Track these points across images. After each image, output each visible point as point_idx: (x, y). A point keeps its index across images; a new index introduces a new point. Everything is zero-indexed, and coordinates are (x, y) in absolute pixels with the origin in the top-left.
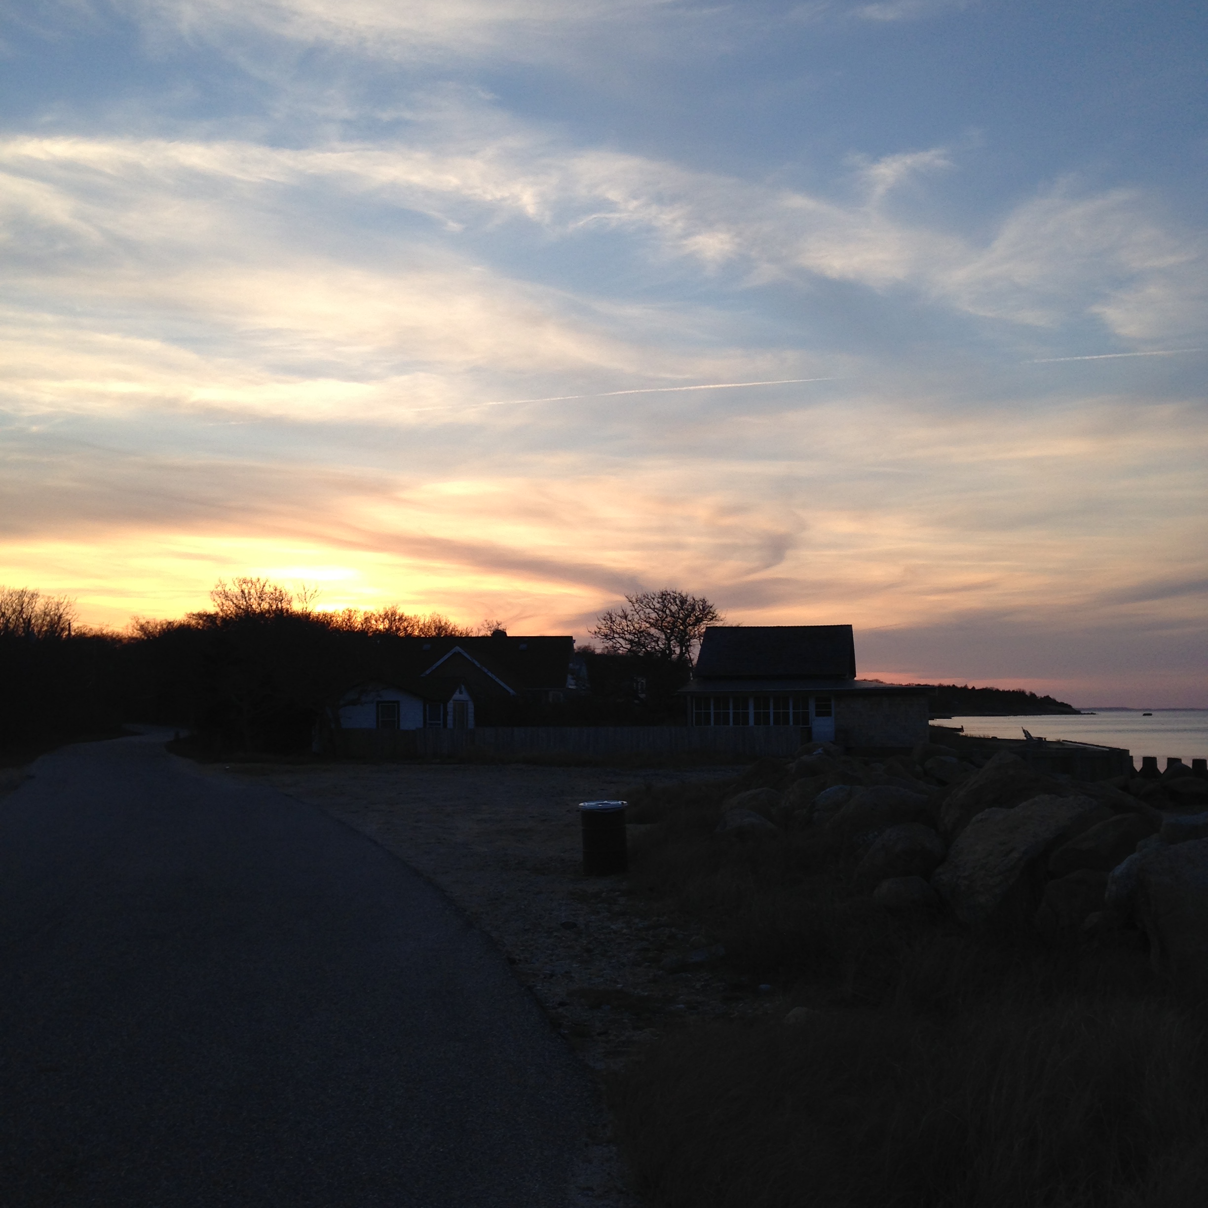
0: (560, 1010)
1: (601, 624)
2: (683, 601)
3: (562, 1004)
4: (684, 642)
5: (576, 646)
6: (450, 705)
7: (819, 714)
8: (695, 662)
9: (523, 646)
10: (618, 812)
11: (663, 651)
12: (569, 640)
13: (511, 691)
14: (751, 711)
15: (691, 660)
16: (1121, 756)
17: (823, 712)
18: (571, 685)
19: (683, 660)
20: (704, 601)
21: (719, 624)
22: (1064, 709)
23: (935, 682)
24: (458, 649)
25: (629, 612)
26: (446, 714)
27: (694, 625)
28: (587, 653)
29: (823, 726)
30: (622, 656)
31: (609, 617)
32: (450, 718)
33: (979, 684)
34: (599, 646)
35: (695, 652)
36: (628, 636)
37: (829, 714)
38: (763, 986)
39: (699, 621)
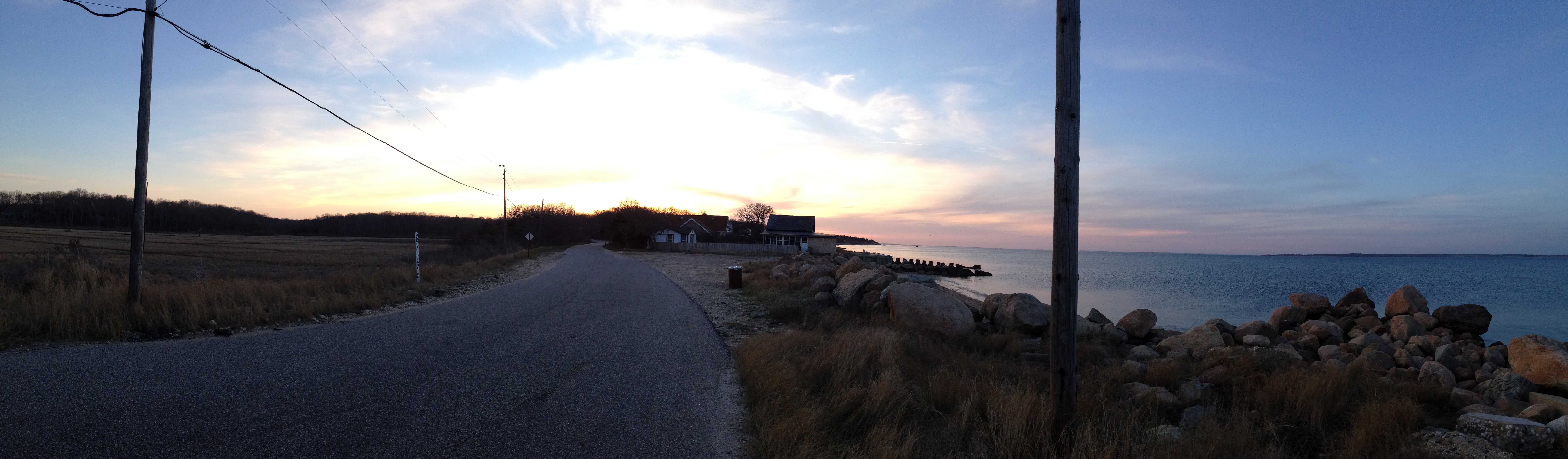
0: (720, 328)
1: (738, 212)
2: (763, 207)
3: (720, 326)
4: (763, 219)
5: (729, 219)
6: (689, 235)
7: (803, 242)
8: (766, 225)
9: (713, 218)
10: (740, 271)
11: (756, 221)
12: (727, 217)
13: (708, 232)
14: (783, 241)
15: (765, 224)
16: (890, 258)
17: (805, 242)
18: (727, 230)
19: (762, 225)
20: (769, 207)
21: (774, 214)
22: (876, 243)
23: (839, 234)
24: (691, 219)
25: (746, 209)
26: (688, 238)
27: (766, 213)
28: (733, 222)
29: (804, 246)
30: (744, 222)
31: (740, 210)
32: (689, 240)
33: (852, 236)
34: (737, 219)
35: (766, 222)
36: (746, 216)
37: (806, 243)
38: (780, 323)
39: (767, 212)
